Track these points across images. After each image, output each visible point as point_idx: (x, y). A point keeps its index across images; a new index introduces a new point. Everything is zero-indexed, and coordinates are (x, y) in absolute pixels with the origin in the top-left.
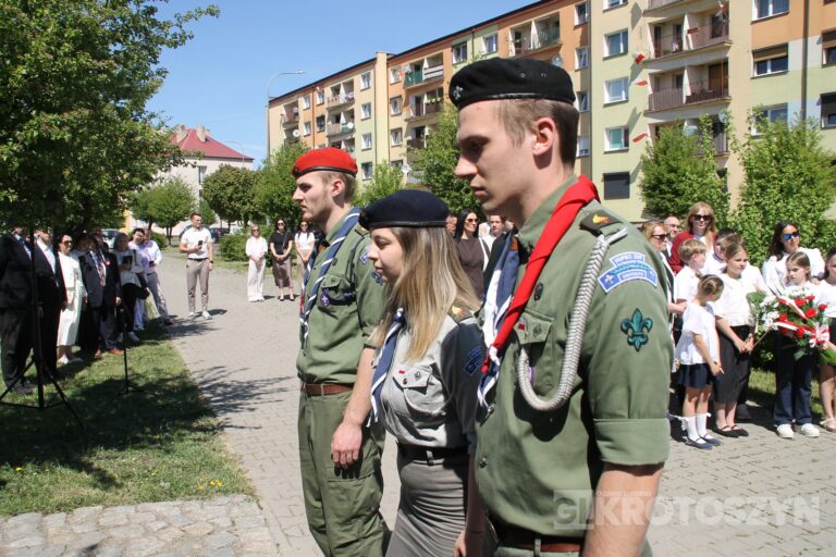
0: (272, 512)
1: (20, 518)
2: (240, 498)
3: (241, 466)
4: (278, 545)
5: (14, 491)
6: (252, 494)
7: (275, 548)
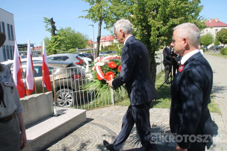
0: (225, 119)
1: (165, 109)
2: (217, 114)
3: (218, 107)
4: (225, 127)
5: (164, 103)
6: (220, 113)
7: (224, 127)
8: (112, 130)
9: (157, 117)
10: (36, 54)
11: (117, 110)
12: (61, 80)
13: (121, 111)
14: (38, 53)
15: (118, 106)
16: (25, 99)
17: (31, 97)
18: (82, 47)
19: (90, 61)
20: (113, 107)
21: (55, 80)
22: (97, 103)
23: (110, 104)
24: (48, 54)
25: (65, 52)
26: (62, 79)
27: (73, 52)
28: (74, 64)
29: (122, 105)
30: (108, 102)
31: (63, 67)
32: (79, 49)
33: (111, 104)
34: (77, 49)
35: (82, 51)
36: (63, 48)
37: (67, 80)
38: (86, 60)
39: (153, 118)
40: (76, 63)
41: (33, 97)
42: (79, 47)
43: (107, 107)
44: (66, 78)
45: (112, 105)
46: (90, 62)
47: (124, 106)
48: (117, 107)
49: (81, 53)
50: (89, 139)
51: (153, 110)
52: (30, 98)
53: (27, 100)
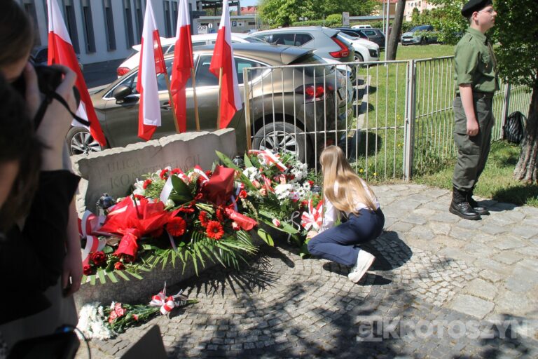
8: (383, 254)
9: (530, 238)
10: (243, 24)
11: (412, 195)
12: (268, 99)
13: (425, 201)
14: (250, 24)
15: (420, 186)
16: (159, 145)
17: (173, 140)
18: (362, 10)
19: (373, 48)
20: (403, 185)
21: (250, 100)
22: (361, 171)
23: (397, 176)
24: (274, 26)
25: (315, 21)
26: (270, 95)
27: (335, 23)
28: (314, 57)
29: (432, 185)
30: (393, 170)
31: (281, 63)
32: (352, 14)
33: (400, 176)
34: (346, 15)
35: (360, 20)
36: (308, 13)
37: (283, 98)
38: (364, 45)
39: (516, 238)
40: (330, 53)
41: (180, 141)
42: (353, 9)
43: (388, 183)
44: (280, 94)
45: (403, 181)
46: (374, 51)
47: (437, 189)
48: (416, 187)
49: (357, 27)
50: (312, 270)
51: (522, 213)
52: (171, 143)
53: (163, 146)
